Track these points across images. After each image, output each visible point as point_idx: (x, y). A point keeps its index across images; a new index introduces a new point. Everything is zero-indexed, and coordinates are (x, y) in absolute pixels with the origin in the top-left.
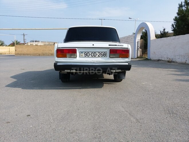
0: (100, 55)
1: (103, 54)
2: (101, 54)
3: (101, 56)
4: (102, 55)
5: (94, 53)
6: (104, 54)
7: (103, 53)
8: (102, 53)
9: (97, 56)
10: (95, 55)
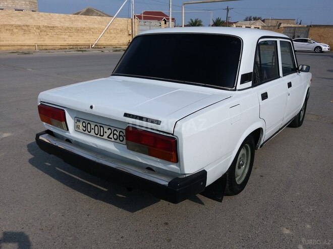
0: (111, 136)
1: (118, 134)
2: (114, 134)
3: (113, 140)
4: (115, 136)
5: (100, 126)
6: (120, 136)
7: (119, 130)
8: (115, 132)
9: (105, 136)
10: (102, 134)
